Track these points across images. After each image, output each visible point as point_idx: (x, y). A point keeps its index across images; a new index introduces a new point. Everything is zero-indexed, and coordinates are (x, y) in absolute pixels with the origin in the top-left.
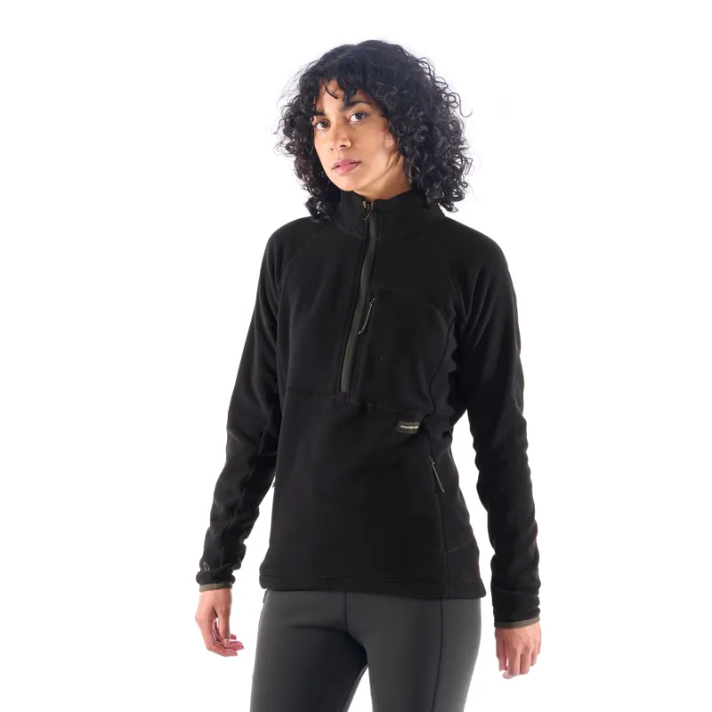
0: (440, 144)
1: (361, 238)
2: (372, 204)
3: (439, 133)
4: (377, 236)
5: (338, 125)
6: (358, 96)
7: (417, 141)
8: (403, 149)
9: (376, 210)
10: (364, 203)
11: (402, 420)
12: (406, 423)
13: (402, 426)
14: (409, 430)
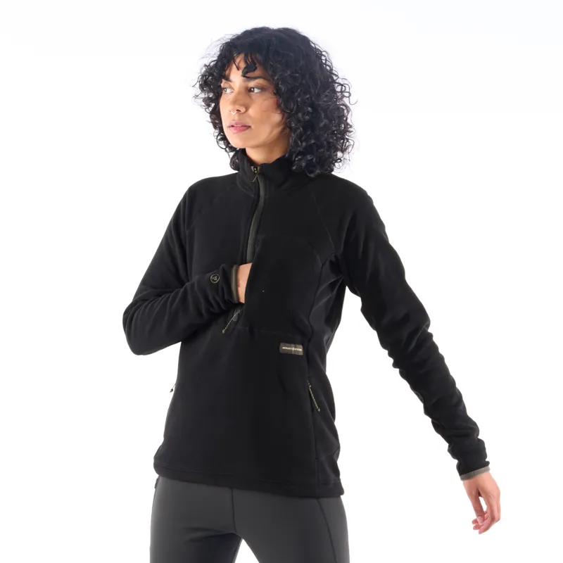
0: (322, 125)
1: (253, 196)
2: (258, 168)
3: (323, 116)
4: (265, 195)
5: (239, 93)
6: (257, 73)
7: (302, 119)
8: (290, 124)
9: (262, 173)
10: (252, 167)
11: (283, 342)
12: (287, 344)
13: (284, 348)
14: (291, 351)
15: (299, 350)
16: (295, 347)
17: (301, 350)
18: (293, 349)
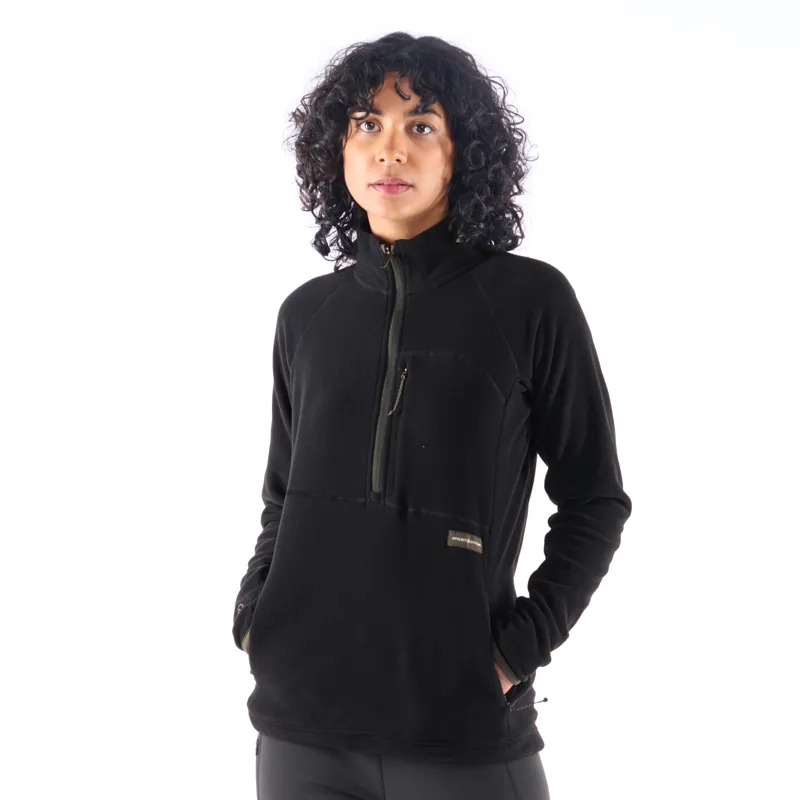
1: (385, 292)
2: (392, 247)
4: (405, 288)
9: (397, 255)
10: (383, 246)
11: (452, 529)
12: (458, 533)
13: (454, 538)
14: (465, 543)
15: (477, 544)
16: (472, 539)
17: (479, 545)
18: (469, 541)
